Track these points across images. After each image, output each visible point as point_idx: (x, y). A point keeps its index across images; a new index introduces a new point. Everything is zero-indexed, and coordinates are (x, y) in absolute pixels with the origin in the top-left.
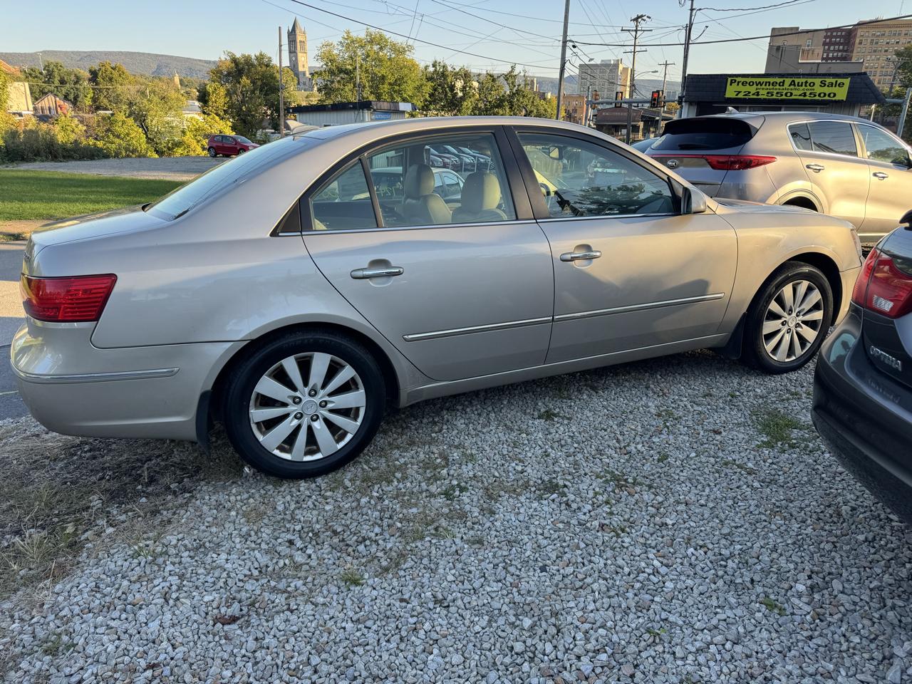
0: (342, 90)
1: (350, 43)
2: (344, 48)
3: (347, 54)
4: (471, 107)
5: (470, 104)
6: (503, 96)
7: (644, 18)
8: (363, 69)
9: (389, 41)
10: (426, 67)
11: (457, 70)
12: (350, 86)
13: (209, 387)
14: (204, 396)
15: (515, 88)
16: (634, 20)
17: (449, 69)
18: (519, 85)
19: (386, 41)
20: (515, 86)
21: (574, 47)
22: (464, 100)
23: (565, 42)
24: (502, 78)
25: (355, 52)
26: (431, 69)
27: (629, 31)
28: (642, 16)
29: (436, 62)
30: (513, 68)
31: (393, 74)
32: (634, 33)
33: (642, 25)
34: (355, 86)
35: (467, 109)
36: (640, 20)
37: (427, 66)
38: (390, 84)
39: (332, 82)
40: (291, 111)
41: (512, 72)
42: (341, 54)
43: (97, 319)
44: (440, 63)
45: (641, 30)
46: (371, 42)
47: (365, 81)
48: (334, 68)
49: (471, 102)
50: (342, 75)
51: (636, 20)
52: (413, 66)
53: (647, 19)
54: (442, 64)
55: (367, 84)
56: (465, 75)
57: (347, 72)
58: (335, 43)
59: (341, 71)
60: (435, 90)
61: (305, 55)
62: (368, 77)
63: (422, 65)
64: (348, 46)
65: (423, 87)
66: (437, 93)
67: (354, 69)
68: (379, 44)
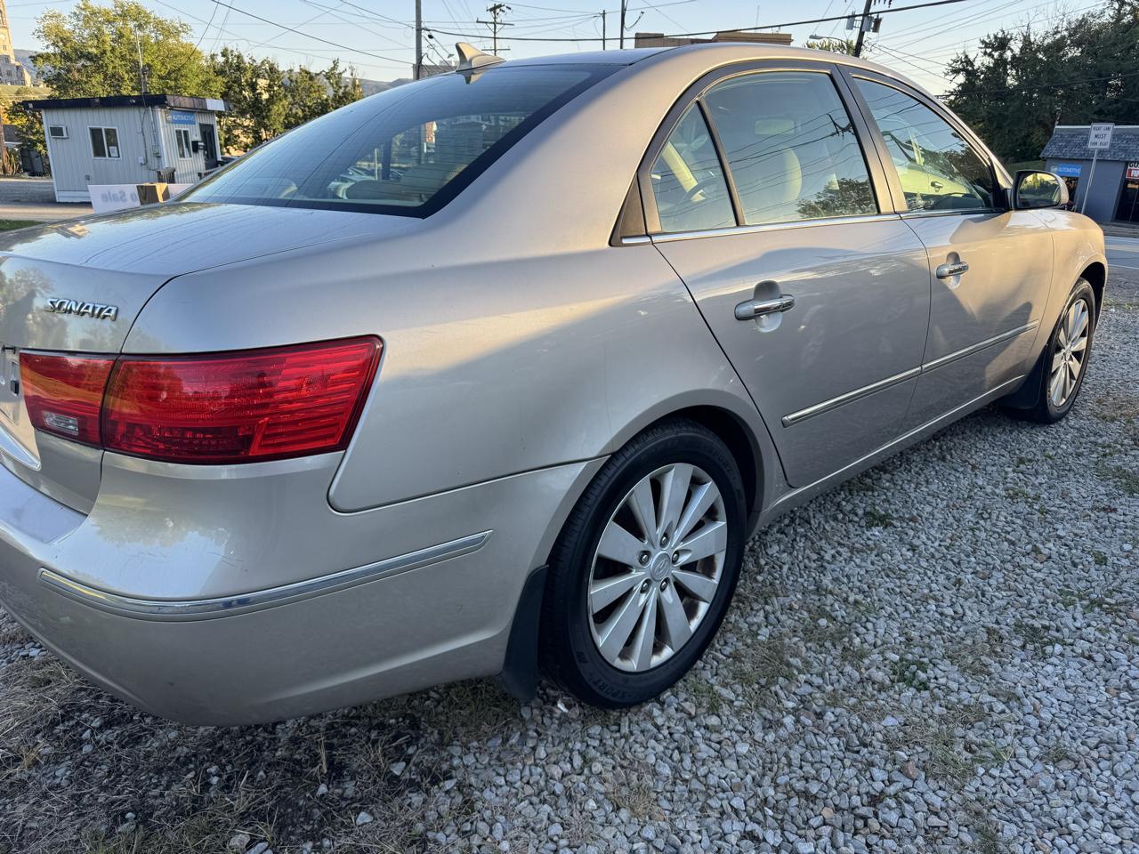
0: (86, 83)
1: (90, 16)
2: (81, 23)
3: (87, 31)
4: (284, 113)
5: (281, 109)
6: (327, 100)
7: (503, 8)
8: (117, 54)
9: (152, 16)
10: (213, 57)
11: (259, 62)
12: (100, 77)
13: (543, 561)
14: (533, 580)
15: (342, 90)
16: (491, 10)
17: (247, 60)
18: (346, 87)
19: (147, 16)
20: (340, 87)
21: (431, 37)
22: (273, 103)
23: (419, 30)
24: (321, 77)
25: (99, 29)
26: (221, 59)
27: (486, 23)
28: (500, 6)
29: (226, 50)
30: (336, 63)
31: (163, 64)
32: (492, 26)
33: (501, 17)
34: (105, 79)
35: (280, 115)
36: (498, 10)
37: (214, 55)
38: (161, 78)
39: (69, 71)
40: (31, 106)
41: (334, 68)
42: (77, 31)
43: (343, 445)
44: (232, 51)
45: (501, 24)
46: (124, 16)
47: (121, 72)
48: (69, 50)
49: (283, 106)
50: (83, 61)
51: (494, 9)
52: (193, 54)
53: (507, 10)
54: (236, 53)
55: (126, 76)
56: (270, 69)
57: (89, 57)
58: (65, 14)
59: (83, 56)
60: (230, 88)
61: (5, 31)
62: (125, 65)
63: (207, 54)
64: (87, 20)
65: (211, 84)
66: (232, 93)
67: (102, 54)
68: (135, 20)
